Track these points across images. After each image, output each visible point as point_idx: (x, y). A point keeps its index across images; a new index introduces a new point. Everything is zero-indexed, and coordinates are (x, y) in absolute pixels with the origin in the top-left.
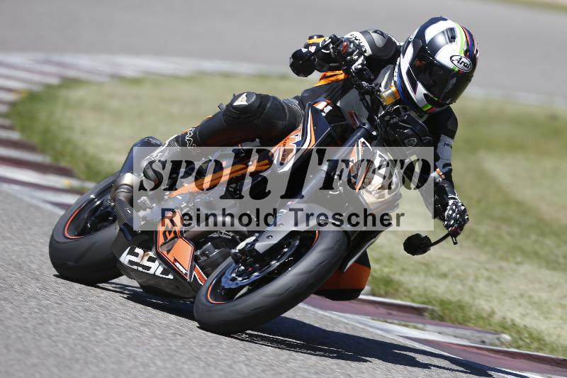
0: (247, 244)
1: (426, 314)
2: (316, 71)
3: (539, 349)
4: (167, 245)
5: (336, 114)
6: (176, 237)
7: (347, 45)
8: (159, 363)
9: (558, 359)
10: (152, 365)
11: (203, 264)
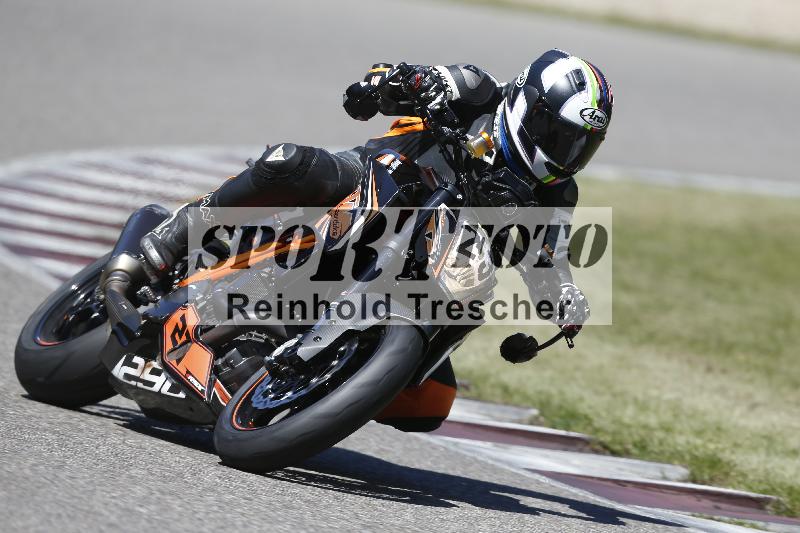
0: (287, 349)
1: (768, 507)
2: (379, 114)
4: (176, 352)
5: (407, 172)
6: (189, 340)
11: (227, 377)
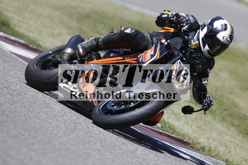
3: (172, 133)
7: (182, 19)
8: (8, 105)
9: (179, 139)
10: (5, 105)
